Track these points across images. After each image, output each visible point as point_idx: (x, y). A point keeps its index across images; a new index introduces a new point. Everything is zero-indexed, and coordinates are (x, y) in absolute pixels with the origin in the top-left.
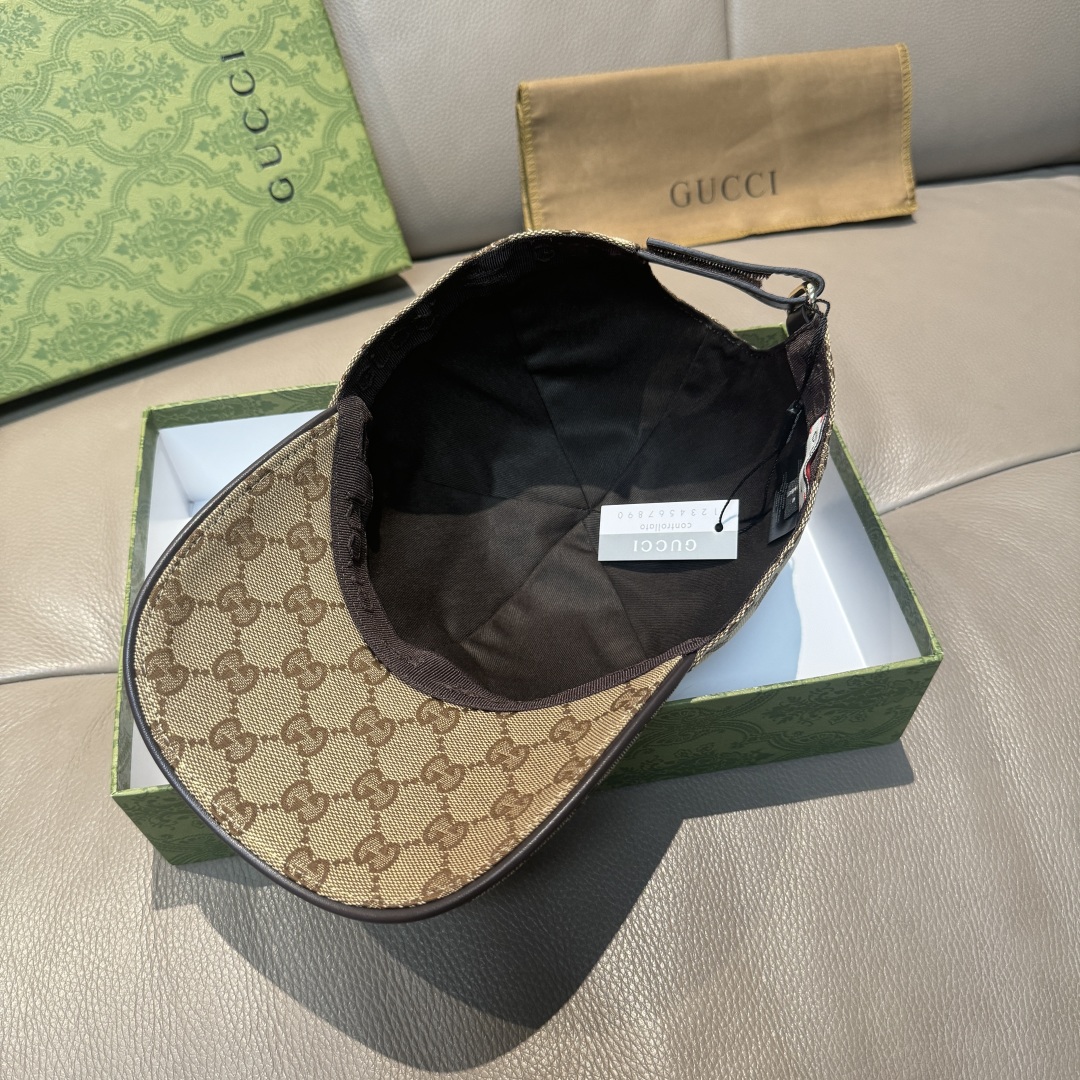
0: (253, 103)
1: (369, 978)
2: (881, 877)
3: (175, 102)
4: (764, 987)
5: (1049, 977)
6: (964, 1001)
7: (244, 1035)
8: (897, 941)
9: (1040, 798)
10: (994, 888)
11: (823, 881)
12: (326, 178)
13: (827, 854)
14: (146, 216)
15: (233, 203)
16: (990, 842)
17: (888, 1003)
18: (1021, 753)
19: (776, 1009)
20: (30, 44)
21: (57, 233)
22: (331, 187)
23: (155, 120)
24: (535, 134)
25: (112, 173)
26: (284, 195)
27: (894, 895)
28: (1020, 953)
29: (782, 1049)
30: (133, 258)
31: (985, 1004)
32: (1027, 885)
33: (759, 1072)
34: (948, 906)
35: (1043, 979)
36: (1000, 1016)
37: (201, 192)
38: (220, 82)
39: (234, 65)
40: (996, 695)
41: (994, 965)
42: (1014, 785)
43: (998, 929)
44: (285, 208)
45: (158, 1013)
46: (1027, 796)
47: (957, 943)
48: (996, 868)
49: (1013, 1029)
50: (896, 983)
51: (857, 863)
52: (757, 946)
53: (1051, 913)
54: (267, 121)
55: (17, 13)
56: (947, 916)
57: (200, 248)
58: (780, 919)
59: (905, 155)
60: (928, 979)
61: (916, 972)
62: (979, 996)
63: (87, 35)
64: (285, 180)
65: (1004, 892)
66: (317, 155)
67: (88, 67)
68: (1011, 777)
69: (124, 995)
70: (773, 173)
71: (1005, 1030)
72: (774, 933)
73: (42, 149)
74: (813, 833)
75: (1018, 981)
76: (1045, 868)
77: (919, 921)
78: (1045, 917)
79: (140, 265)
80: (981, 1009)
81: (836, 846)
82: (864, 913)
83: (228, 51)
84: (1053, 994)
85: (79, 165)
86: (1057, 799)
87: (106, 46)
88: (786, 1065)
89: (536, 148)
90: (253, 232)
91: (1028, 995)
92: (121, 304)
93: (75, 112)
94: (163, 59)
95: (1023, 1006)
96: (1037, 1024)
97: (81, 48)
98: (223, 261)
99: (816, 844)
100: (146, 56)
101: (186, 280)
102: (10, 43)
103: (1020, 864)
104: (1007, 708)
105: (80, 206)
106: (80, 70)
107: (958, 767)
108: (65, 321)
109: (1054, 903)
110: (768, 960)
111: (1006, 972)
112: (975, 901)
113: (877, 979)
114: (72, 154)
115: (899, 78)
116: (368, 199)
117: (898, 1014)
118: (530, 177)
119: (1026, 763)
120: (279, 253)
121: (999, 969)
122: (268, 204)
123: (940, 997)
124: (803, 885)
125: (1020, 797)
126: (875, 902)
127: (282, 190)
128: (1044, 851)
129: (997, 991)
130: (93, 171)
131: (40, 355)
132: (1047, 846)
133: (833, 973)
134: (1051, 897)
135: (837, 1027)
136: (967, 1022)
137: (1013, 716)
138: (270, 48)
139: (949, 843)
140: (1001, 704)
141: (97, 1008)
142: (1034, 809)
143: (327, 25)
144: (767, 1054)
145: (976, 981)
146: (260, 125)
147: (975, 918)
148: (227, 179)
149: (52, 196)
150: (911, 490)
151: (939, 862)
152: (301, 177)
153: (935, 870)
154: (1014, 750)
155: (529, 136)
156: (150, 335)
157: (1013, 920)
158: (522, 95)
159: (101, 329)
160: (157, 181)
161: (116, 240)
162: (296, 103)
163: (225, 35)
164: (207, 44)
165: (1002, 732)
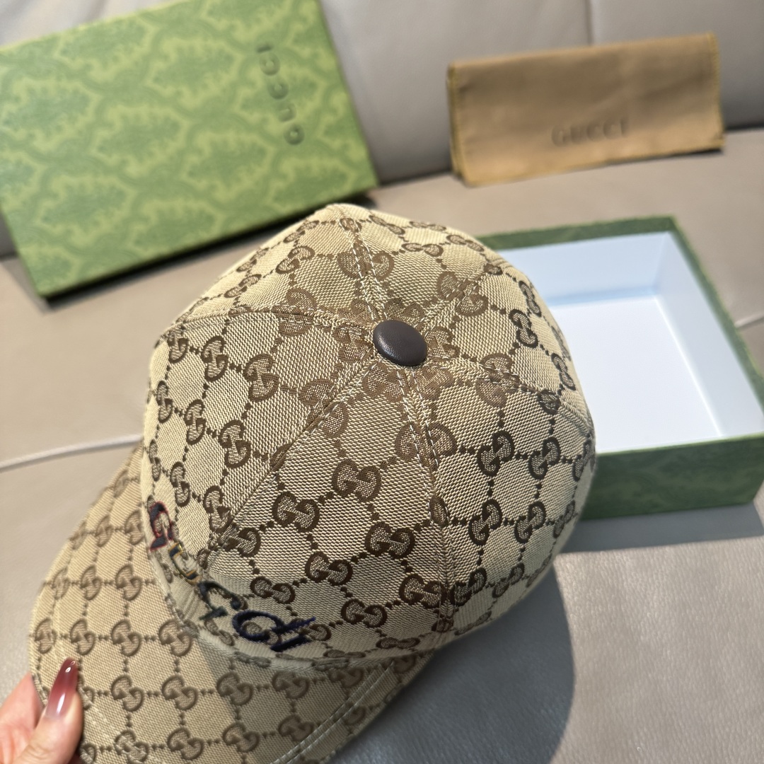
0: (276, 79)
3: (227, 78)
12: (323, 127)
14: (207, 153)
15: (263, 144)
21: (151, 163)
22: (326, 133)
23: (214, 90)
24: (462, 98)
25: (186, 124)
26: (296, 138)
30: (199, 180)
37: (243, 136)
38: (255, 66)
39: (266, 55)
44: (297, 148)
54: (285, 91)
55: (131, 25)
57: (242, 175)
59: (716, 106)
63: (174, 38)
64: (297, 130)
66: (318, 113)
67: (174, 57)
70: (623, 122)
73: (143, 110)
79: (203, 184)
85: (166, 120)
87: (185, 44)
89: (463, 107)
90: (275, 163)
92: (191, 211)
93: (164, 86)
94: (220, 53)
97: (170, 45)
98: (257, 183)
100: (210, 51)
101: (232, 194)
105: (166, 146)
106: (168, 59)
108: (154, 219)
114: (161, 112)
115: (710, 56)
116: (351, 142)
120: (292, 177)
122: (286, 145)
127: (294, 135)
130: (174, 124)
131: (138, 242)
138: (288, 43)
143: (324, 30)
146: (281, 94)
148: (260, 128)
149: (148, 140)
152: (308, 127)
155: (456, 100)
156: (208, 232)
158: (451, 72)
159: (178, 227)
160: (215, 131)
161: (189, 169)
162: (304, 80)
163: (260, 38)
164: (249, 43)
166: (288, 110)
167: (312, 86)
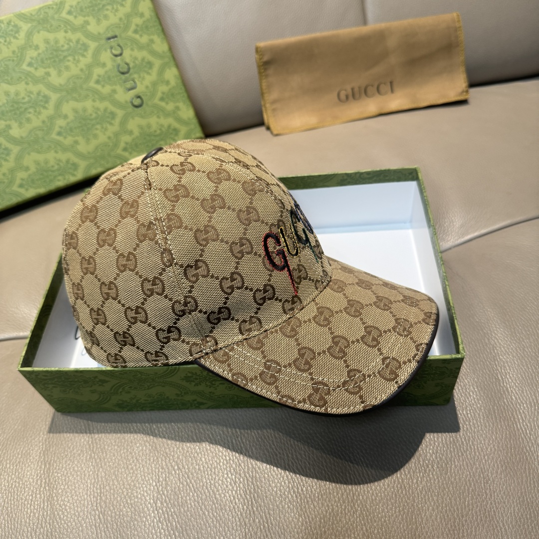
0: (122, 60)
2: (430, 443)
3: (84, 61)
4: (361, 502)
5: (527, 499)
6: (476, 513)
7: (83, 519)
9: (523, 399)
10: (495, 449)
12: (159, 95)
14: (71, 116)
15: (113, 109)
16: (493, 424)
17: (431, 513)
18: (513, 375)
20: (15, 38)
21: (29, 127)
22: (162, 99)
23: (75, 71)
24: (265, 69)
25: (54, 97)
26: (138, 104)
27: (437, 452)
28: (510, 486)
30: (65, 138)
31: (489, 514)
32: (515, 448)
34: (468, 459)
35: (523, 501)
36: (498, 522)
37: (98, 104)
38: (106, 50)
39: (113, 42)
40: (500, 344)
41: (494, 492)
42: (508, 392)
43: (497, 472)
44: (139, 110)
45: (42, 506)
46: (516, 398)
47: (473, 480)
48: (496, 438)
49: (505, 529)
50: (436, 502)
53: (529, 463)
54: (129, 69)
55: (9, 23)
56: (467, 465)
59: (462, 69)
60: (455, 500)
61: (448, 495)
62: (485, 510)
63: (42, 32)
64: (139, 97)
65: (501, 451)
66: (154, 84)
67: (42, 47)
68: (507, 389)
69: (26, 496)
70: (391, 83)
71: (501, 529)
73: (21, 87)
75: (508, 502)
76: (526, 438)
77: (451, 467)
78: (525, 466)
79: (69, 141)
80: (486, 517)
83: (109, 35)
84: (529, 509)
85: (39, 94)
86: (533, 400)
87: (51, 36)
89: (267, 76)
90: (123, 123)
91: (514, 510)
92: (60, 160)
93: (36, 69)
94: (78, 41)
95: (511, 516)
96: (520, 526)
97: (39, 38)
98: (109, 138)
100: (70, 40)
101: (91, 147)
102: (5, 38)
103: (510, 436)
104: (506, 351)
105: (40, 113)
106: (38, 49)
107: (476, 383)
108: (33, 169)
109: (531, 458)
111: (502, 496)
112: (484, 456)
113: (425, 500)
114: (34, 89)
115: (456, 29)
116: (181, 105)
117: (436, 519)
118: (265, 91)
119: (516, 380)
120: (136, 132)
121: (497, 494)
122: (131, 109)
123: (462, 510)
125: (512, 399)
127: (137, 102)
128: (525, 429)
129: (496, 506)
130: (45, 96)
131: (21, 186)
132: (527, 426)
133: (400, 496)
134: (529, 454)
135: (400, 525)
136: (478, 525)
137: (509, 355)
138: (130, 33)
139: (470, 424)
140: (502, 349)
141: (13, 502)
142: (520, 406)
143: (158, 21)
145: (483, 501)
146: (125, 70)
147: (484, 466)
148: (110, 98)
149: (26, 109)
150: (460, 238)
152: (147, 95)
153: (461, 439)
154: (509, 373)
155: (263, 71)
156: (74, 175)
157: (506, 467)
158: (258, 50)
159: (50, 173)
160: (76, 100)
161: (57, 129)
162: (143, 59)
163: (108, 28)
164: (99, 34)
165: (502, 363)
166: (132, 82)
167: (150, 65)
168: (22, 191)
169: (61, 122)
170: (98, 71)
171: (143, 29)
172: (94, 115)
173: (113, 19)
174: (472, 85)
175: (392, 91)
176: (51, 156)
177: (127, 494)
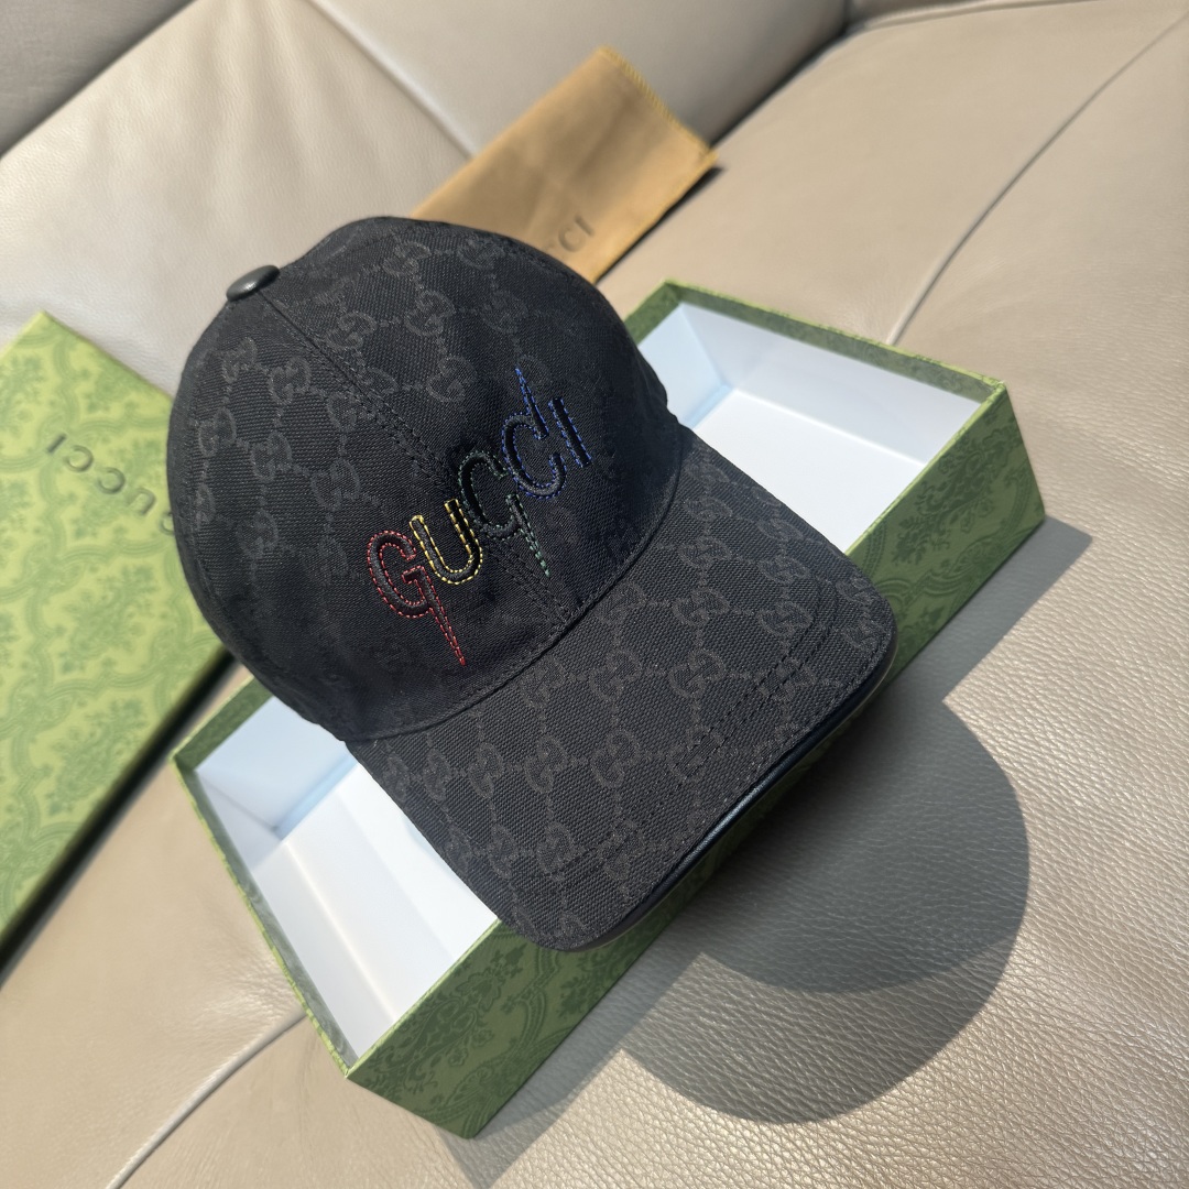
0: (99, 469)
1: (709, 1090)
4: (1084, 810)
8: (1172, 675)
11: (1061, 679)
13: (1045, 655)
14: (70, 624)
18: (1144, 444)
19: (1111, 821)
29: (1146, 851)
33: (1141, 889)
37: (105, 571)
39: (64, 450)
40: (1085, 420)
42: (1162, 473)
51: (1079, 642)
52: (1048, 779)
57: (136, 619)
58: (1049, 741)
59: (675, 125)
70: (579, 221)
72: (1054, 757)
74: (1017, 649)
77: (1177, 644)
79: (92, 669)
81: (1047, 642)
82: (1120, 675)
83: (49, 441)
88: (1162, 862)
90: (172, 574)
92: (98, 716)
98: (164, 616)
99: (1028, 656)
101: (141, 654)
107: (1099, 497)
108: (58, 764)
110: (1068, 784)
115: (621, 73)
122: (169, 541)
124: (1045, 697)
125: (1176, 477)
126: (1122, 659)
131: (54, 810)
133: (1137, 749)
135: (1179, 792)
138: (84, 416)
140: (1093, 423)
144: (1137, 866)
146: (116, 482)
148: (120, 546)
151: (1150, 583)
153: (1154, 592)
154: (1136, 446)
156: (140, 725)
159: (95, 750)
160: (61, 589)
161: (57, 663)
162: (136, 445)
163: (39, 433)
164: (30, 451)
165: (1113, 442)
166: (141, 495)
168: (62, 817)
169: (58, 646)
170: (68, 515)
171: (103, 394)
172: (111, 595)
173: (39, 412)
174: (714, 139)
175: (589, 232)
176: (77, 719)
177: (675, 1127)
